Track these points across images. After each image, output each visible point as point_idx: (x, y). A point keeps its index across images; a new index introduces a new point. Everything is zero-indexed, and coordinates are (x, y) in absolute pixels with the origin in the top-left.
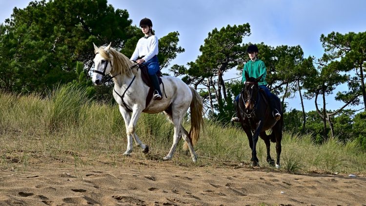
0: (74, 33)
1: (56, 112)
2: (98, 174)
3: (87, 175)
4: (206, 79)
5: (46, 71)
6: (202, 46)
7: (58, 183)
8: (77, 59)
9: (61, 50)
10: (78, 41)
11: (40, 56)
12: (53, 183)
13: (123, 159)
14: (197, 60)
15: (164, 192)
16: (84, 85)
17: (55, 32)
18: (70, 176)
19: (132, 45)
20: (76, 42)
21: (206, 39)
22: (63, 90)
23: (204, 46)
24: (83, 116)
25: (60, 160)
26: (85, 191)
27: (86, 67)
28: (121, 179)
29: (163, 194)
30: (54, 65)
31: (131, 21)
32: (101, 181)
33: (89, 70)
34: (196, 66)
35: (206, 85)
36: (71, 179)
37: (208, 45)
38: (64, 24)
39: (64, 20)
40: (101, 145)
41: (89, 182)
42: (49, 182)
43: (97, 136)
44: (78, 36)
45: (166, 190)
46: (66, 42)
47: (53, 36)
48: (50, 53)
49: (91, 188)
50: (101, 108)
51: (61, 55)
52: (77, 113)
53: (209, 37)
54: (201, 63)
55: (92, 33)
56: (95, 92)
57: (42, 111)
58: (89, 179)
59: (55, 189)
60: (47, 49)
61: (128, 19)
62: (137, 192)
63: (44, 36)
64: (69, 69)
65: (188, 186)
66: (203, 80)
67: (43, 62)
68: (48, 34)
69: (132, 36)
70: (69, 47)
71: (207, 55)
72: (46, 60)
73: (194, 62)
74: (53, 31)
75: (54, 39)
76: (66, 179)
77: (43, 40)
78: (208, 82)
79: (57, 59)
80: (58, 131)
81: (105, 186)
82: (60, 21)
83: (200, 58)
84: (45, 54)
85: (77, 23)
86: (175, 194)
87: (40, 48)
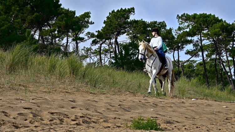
0: (25, 11)
1: (13, 60)
2: (40, 98)
3: (33, 99)
4: (107, 41)
5: (7, 35)
6: (105, 21)
7: (14, 104)
8: (27, 28)
9: (17, 22)
10: (28, 16)
11: (3, 25)
12: (11, 104)
13: (55, 89)
14: (102, 30)
15: (81, 109)
16: (31, 44)
17: (13, 10)
18: (22, 100)
19: (61, 19)
20: (26, 17)
21: (108, 16)
22: (18, 46)
23: (106, 20)
24: (30, 63)
25: (15, 90)
26: (31, 109)
27: (33, 33)
28: (54, 102)
29: (80, 110)
30: (12, 31)
31: (61, 5)
32: (41, 103)
33: (34, 34)
34: (101, 33)
35: (107, 44)
36: (22, 101)
37: (109, 20)
38: (19, 5)
39: (18, 3)
40: (42, 80)
41: (34, 103)
42: (9, 103)
43: (39, 75)
44: (27, 13)
45: (82, 108)
46: (20, 17)
47: (12, 13)
48: (10, 24)
49: (35, 107)
50: (42, 58)
51: (17, 25)
52: (27, 61)
53: (110, 15)
54: (104, 31)
55: (36, 12)
56: (38, 48)
57: (4, 60)
58: (34, 101)
59: (13, 108)
60: (8, 21)
61: (59, 3)
62: (64, 109)
63: (6, 13)
64: (21, 34)
65: (95, 106)
66: (105, 41)
67: (5, 29)
68: (8, 12)
69: (62, 14)
70: (22, 20)
71: (108, 26)
72: (7, 27)
73: (100, 30)
74: (11, 10)
75: (12, 15)
76: (19, 101)
77: (5, 15)
78: (108, 43)
79: (14, 27)
80: (14, 72)
81: (44, 106)
82: (16, 3)
83: (104, 28)
84: (7, 24)
85: (27, 5)
86: (87, 111)
87: (3, 21)
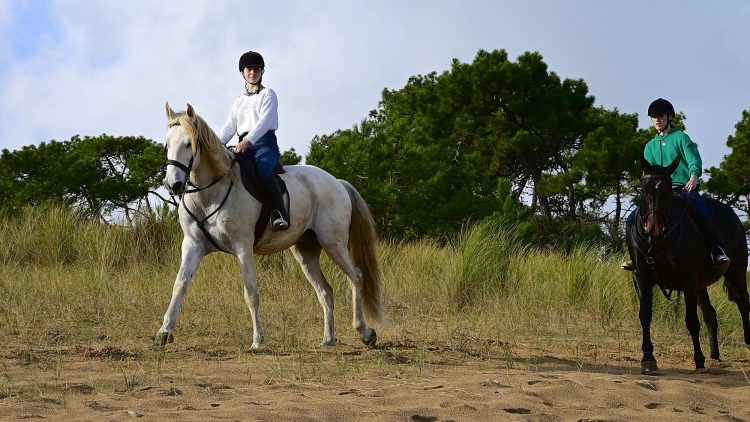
0: (490, 127)
1: (467, 270)
2: (550, 380)
3: (530, 383)
4: (742, 198)
5: (444, 199)
6: (730, 137)
7: (479, 399)
8: (499, 174)
9: (470, 160)
10: (498, 140)
11: (434, 171)
12: (468, 398)
13: (593, 351)
14: (722, 164)
15: (676, 411)
16: (512, 221)
17: (457, 127)
18: (499, 385)
19: (596, 143)
20: (494, 144)
21: (739, 123)
22: (477, 231)
23: (734, 136)
24: (514, 276)
25: (479, 356)
26: (528, 411)
27: (515, 187)
28: (593, 389)
29: (674, 414)
30: (458, 187)
31: (592, 99)
32: (555, 393)
33: (521, 192)
34: (721, 175)
35: (744, 208)
36: (501, 391)
37: (743, 134)
38: (472, 112)
39: (471, 105)
40: (553, 327)
41: (535, 395)
42: (463, 396)
43: (542, 312)
44: (497, 132)
45: (679, 408)
46: (476, 145)
47: (454, 135)
48: (450, 167)
49: (539, 406)
50: (547, 259)
51: (471, 169)
52: (504, 269)
53: (745, 118)
54: (731, 169)
55: (521, 127)
56: (534, 232)
57: (441, 270)
58: (533, 389)
59: (475, 409)
60: (445, 159)
61: (588, 95)
62: (624, 412)
63: (437, 136)
64: (483, 193)
65: (721, 399)
66: (737, 199)
67: (439, 182)
68: (443, 132)
69: (597, 126)
70: (484, 153)
71: (742, 152)
72: (444, 178)
73: (717, 166)
74: (452, 126)
75: (455, 141)
76: (492, 390)
77: (436, 143)
78: (747, 203)
79: (464, 176)
80: (471, 304)
81: (564, 402)
82: (465, 107)
83: (729, 159)
84: (442, 169)
85: (495, 110)
86: (697, 415)
87: (433, 159)
